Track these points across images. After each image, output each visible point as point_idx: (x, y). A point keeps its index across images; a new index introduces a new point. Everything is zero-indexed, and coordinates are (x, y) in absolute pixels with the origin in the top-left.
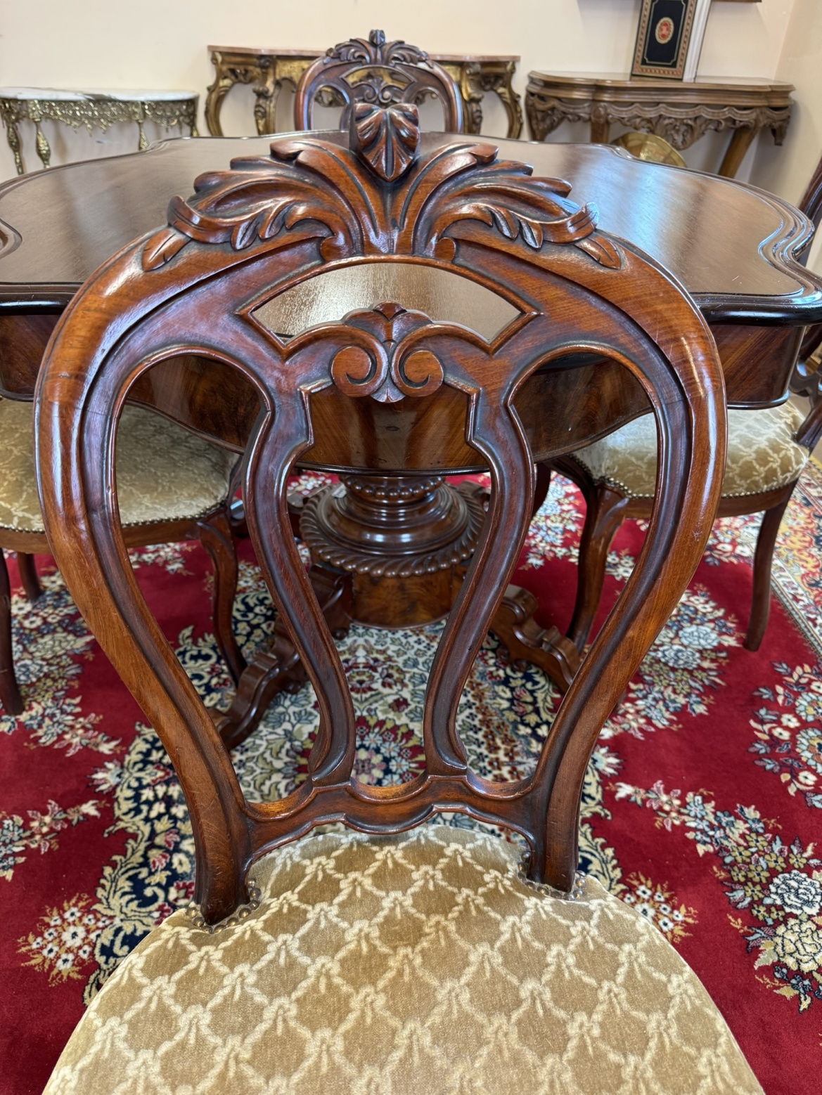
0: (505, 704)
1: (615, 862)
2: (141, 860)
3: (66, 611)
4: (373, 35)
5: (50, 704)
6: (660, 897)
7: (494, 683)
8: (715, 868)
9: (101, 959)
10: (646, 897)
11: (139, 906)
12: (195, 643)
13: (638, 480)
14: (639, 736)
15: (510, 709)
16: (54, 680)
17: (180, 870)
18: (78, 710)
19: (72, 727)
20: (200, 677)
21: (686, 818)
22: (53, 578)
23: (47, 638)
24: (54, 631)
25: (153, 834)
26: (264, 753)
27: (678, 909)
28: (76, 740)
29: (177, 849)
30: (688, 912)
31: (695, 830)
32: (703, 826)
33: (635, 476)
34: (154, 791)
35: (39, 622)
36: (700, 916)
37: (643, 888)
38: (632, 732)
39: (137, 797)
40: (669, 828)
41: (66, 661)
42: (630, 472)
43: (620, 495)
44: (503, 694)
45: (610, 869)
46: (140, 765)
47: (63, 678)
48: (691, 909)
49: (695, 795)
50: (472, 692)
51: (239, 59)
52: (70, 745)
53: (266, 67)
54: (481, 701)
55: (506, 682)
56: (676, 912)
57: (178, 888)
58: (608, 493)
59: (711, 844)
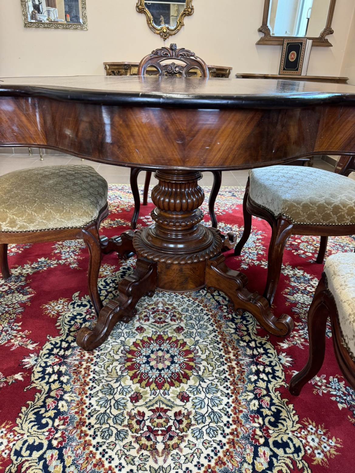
0: (233, 331)
1: (294, 412)
2: (42, 404)
3: (20, 284)
4: (172, 46)
5: (6, 325)
6: (321, 432)
7: (227, 321)
8: (349, 417)
9: (13, 458)
10: (313, 431)
11: (38, 428)
12: (80, 299)
13: (298, 214)
14: (301, 347)
15: (235, 333)
16: (10, 314)
17: (62, 410)
18: (20, 328)
19: (16, 336)
20: (81, 315)
21: (330, 389)
22: (16, 270)
23: (10, 295)
24: (14, 292)
25: (50, 390)
26: (110, 351)
27: (332, 439)
28: (17, 343)
29: (62, 399)
30: (337, 440)
31: (335, 396)
32: (340, 393)
33: (296, 212)
34: (53, 368)
35: (7, 288)
36: (343, 443)
37: (311, 426)
38: (297, 345)
39: (43, 372)
40: (321, 394)
41: (17, 306)
42: (294, 210)
43: (288, 222)
44: (231, 326)
45: (292, 416)
46: (47, 356)
47: (14, 313)
48: (338, 439)
49: (334, 378)
50: (216, 325)
51: (116, 67)
52: (13, 345)
53: (127, 69)
54: (220, 329)
55: (233, 320)
56: (330, 441)
57: (60, 420)
58: (283, 221)
59: (345, 403)
